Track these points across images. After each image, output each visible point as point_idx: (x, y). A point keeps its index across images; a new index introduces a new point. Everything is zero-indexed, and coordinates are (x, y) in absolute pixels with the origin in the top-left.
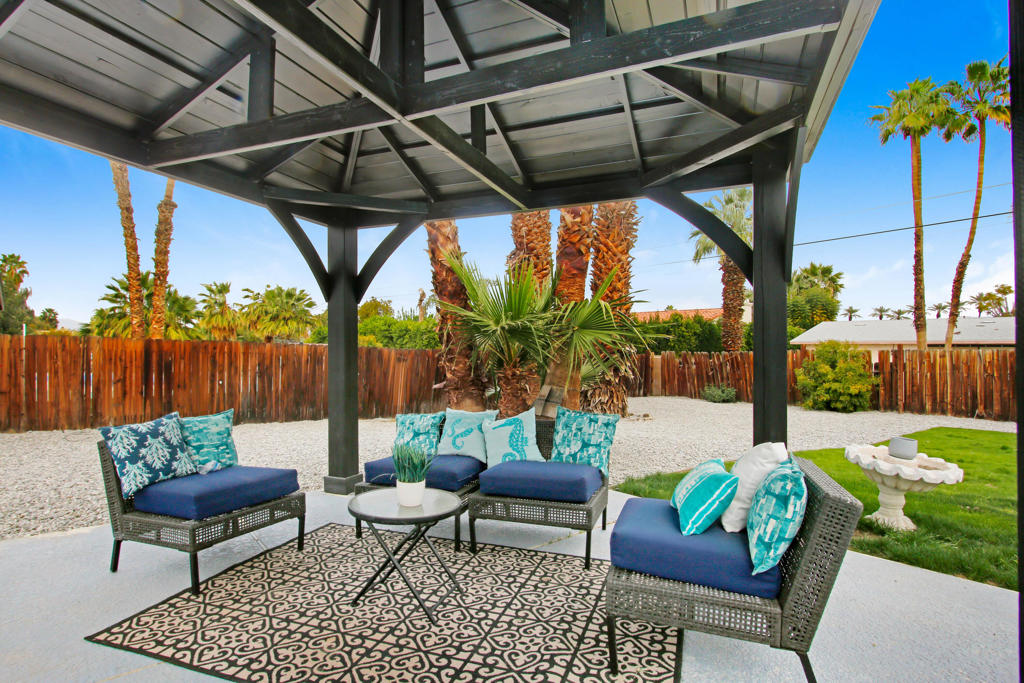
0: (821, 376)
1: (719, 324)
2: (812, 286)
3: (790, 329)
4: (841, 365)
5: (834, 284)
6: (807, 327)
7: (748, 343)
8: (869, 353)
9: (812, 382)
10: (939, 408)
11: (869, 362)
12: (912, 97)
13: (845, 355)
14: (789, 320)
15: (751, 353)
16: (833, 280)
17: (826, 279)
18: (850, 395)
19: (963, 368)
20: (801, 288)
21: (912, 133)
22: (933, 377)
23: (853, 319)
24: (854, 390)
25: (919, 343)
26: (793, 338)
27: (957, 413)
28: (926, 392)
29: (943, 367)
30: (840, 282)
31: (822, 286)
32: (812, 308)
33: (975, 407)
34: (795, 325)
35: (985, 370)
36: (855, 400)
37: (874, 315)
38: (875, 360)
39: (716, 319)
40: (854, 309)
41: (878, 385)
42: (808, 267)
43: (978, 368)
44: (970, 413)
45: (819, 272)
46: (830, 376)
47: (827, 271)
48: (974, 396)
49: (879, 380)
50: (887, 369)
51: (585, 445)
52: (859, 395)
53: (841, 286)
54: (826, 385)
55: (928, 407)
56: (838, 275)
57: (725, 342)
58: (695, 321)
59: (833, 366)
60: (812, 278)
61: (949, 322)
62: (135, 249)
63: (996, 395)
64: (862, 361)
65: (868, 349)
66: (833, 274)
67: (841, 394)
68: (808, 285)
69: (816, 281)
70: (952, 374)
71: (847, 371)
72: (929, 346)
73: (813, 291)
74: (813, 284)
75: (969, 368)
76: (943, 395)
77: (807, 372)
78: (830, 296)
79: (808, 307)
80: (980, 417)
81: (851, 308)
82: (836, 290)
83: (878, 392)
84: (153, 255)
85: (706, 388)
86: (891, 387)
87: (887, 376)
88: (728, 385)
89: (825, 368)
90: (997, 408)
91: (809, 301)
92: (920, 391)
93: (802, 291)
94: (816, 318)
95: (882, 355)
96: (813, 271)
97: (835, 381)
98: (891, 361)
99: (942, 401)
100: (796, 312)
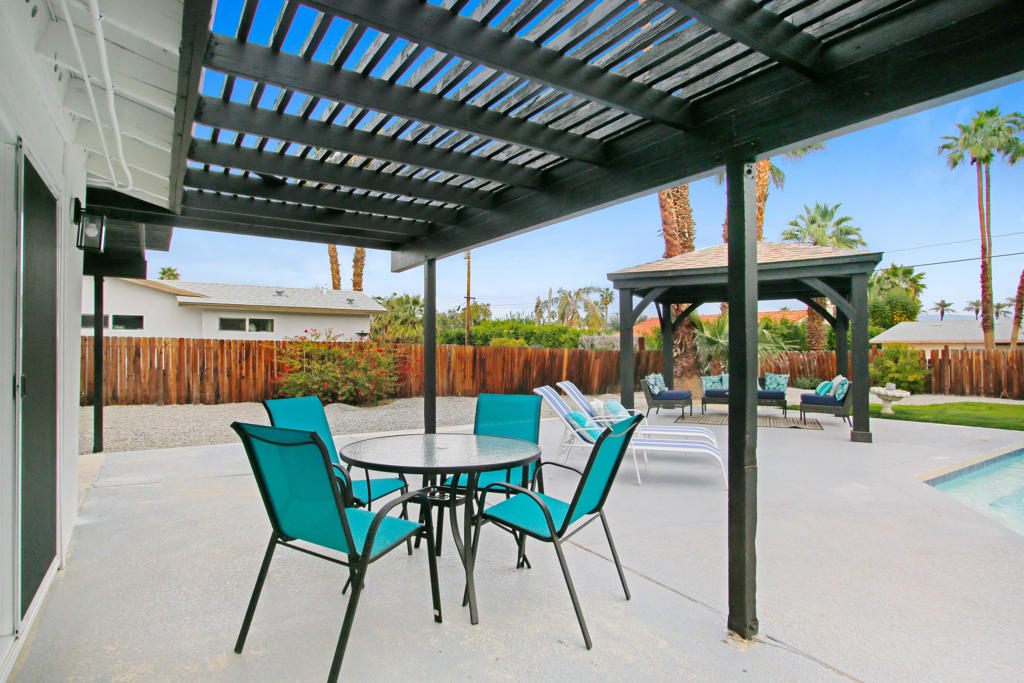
0: (887, 368)
1: (803, 325)
2: (893, 287)
3: (870, 328)
4: (901, 360)
5: (916, 286)
6: (887, 326)
7: (830, 342)
8: (924, 352)
9: (879, 373)
10: (975, 392)
11: (924, 358)
12: (976, 130)
13: (905, 355)
14: (870, 320)
15: (834, 352)
16: (914, 281)
17: (908, 279)
18: (909, 382)
19: (992, 362)
20: (882, 289)
21: (978, 161)
22: (971, 369)
23: (946, 313)
24: (911, 378)
25: (986, 343)
26: (873, 337)
27: (988, 394)
28: (966, 379)
29: (978, 362)
30: (921, 282)
31: (904, 286)
32: (893, 308)
33: (1000, 390)
34: (875, 325)
35: (1008, 364)
36: (912, 386)
37: (969, 309)
38: (928, 357)
39: (801, 321)
40: (947, 302)
41: (930, 375)
42: (889, 267)
43: (1002, 363)
44: (997, 394)
45: (900, 273)
46: (893, 369)
47: (908, 272)
48: (1000, 383)
49: (931, 371)
50: (937, 363)
51: (778, 385)
52: (915, 382)
53: (923, 286)
54: (891, 375)
55: (967, 390)
56: (920, 276)
57: (810, 342)
58: (782, 323)
59: (896, 362)
60: (892, 279)
61: (1015, 324)
62: (338, 273)
63: (1015, 382)
64: (918, 358)
65: (923, 348)
66: (915, 274)
67: (901, 382)
68: (890, 286)
69: (897, 282)
70: (985, 366)
71: (906, 364)
72: (997, 344)
73: (895, 292)
74: (894, 285)
75: (996, 363)
76: (978, 381)
77: (877, 365)
78: (911, 296)
79: (888, 308)
80: (1004, 397)
81: (943, 302)
82: (917, 291)
83: (930, 382)
84: (352, 277)
85: (798, 379)
86: (940, 376)
87: (938, 369)
88: (815, 377)
89: (890, 363)
90: (1016, 391)
91: (889, 302)
92: (961, 379)
93: (882, 293)
94: (896, 318)
95: (935, 354)
96: (894, 271)
97: (897, 372)
98: (940, 357)
99: (977, 386)
100: (876, 312)
